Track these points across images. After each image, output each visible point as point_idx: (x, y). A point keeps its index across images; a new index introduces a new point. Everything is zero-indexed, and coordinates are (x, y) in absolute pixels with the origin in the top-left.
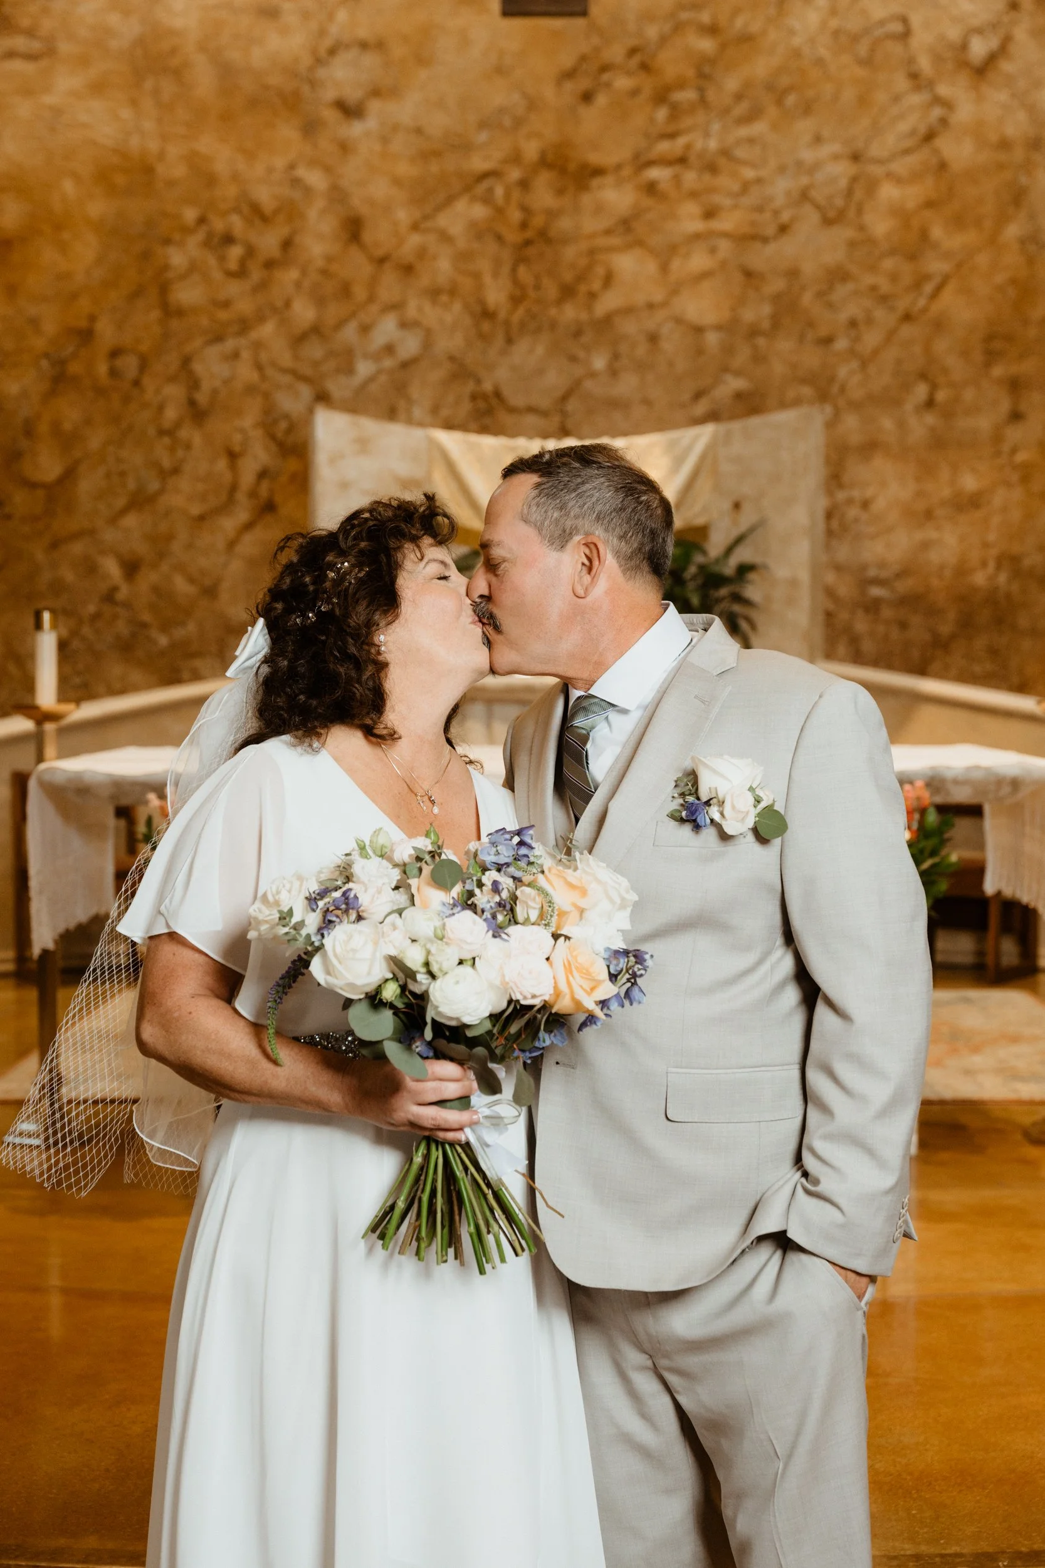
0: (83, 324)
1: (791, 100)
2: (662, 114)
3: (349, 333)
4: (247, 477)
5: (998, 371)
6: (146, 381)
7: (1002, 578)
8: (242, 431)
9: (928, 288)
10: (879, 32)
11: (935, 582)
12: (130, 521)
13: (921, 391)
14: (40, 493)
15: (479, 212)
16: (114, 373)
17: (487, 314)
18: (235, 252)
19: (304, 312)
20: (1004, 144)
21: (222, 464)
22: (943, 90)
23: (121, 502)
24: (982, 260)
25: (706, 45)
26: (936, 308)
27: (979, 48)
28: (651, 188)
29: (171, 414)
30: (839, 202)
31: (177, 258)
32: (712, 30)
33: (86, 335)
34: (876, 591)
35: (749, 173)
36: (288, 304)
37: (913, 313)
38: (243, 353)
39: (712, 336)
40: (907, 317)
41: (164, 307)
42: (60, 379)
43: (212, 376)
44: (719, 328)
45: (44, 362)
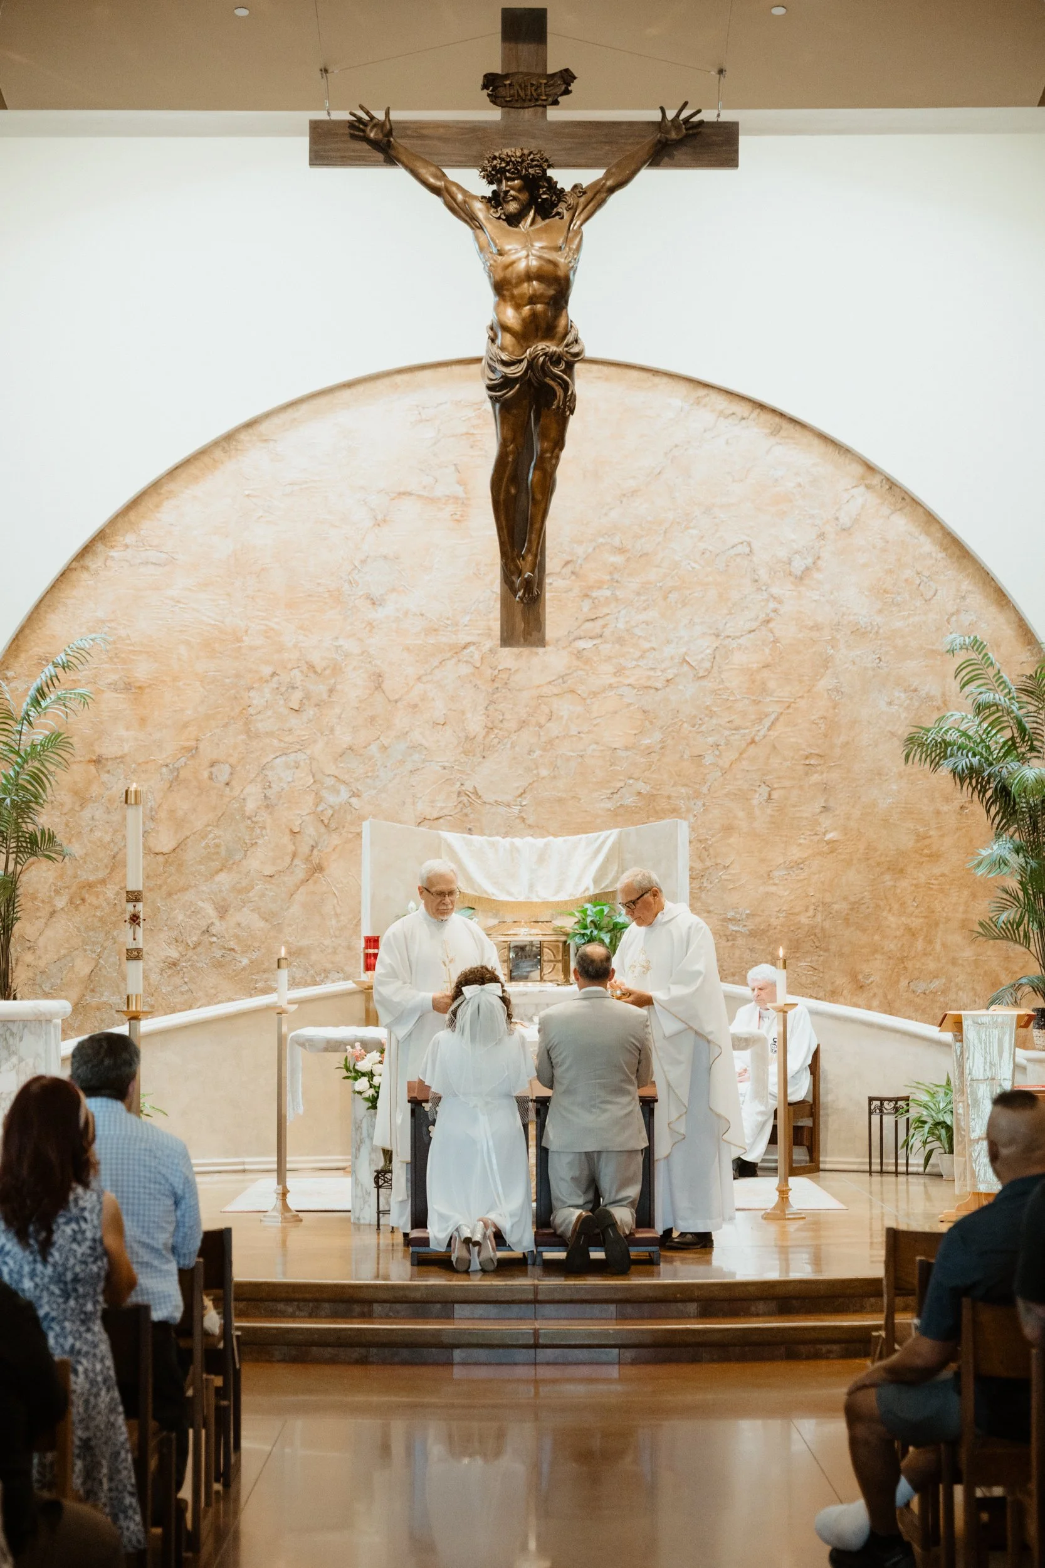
0: (193, 743)
1: (673, 597)
2: (586, 605)
3: (374, 748)
4: (305, 849)
5: (815, 778)
6: (233, 783)
7: (819, 918)
8: (301, 816)
9: (767, 722)
10: (733, 552)
11: (774, 921)
12: (222, 877)
13: (764, 790)
14: (160, 858)
15: (465, 670)
16: (211, 777)
17: (470, 739)
18: (297, 695)
19: (344, 738)
20: (817, 627)
21: (286, 839)
22: (775, 590)
23: (216, 864)
24: (802, 704)
25: (618, 559)
26: (774, 734)
27: (798, 565)
28: (579, 654)
30: (707, 665)
31: (258, 699)
32: (621, 550)
33: (192, 751)
34: (732, 927)
35: (646, 645)
36: (332, 730)
37: (757, 739)
38: (302, 763)
39: (623, 754)
40: (753, 742)
41: (248, 732)
42: (176, 781)
43: (280, 779)
44: (627, 748)
45: (164, 770)
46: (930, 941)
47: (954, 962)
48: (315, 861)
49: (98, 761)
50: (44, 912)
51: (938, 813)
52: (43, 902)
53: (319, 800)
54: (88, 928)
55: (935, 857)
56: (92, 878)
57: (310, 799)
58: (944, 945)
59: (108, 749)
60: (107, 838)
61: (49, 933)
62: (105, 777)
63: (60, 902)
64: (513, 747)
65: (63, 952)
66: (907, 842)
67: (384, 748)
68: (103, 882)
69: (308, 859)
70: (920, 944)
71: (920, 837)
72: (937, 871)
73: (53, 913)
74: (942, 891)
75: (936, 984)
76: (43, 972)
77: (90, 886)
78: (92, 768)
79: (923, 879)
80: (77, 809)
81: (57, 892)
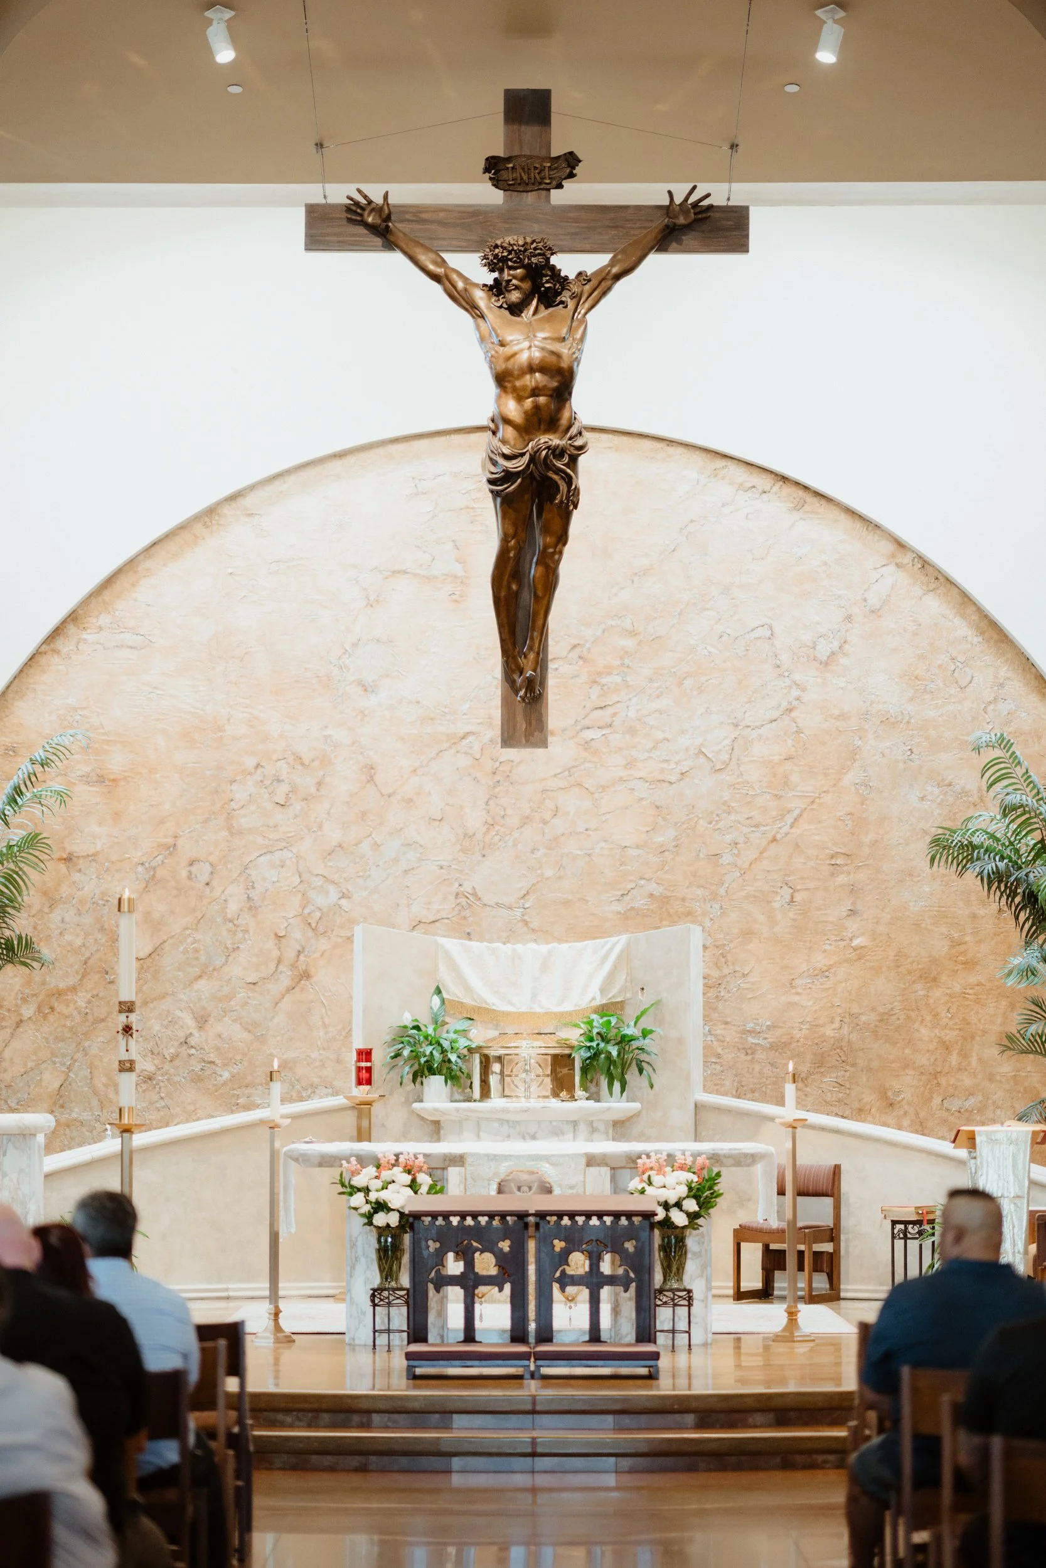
0: (170, 840)
1: (688, 683)
2: (595, 692)
3: (365, 847)
4: (290, 955)
5: (841, 879)
6: (214, 883)
7: (846, 1030)
8: (287, 919)
9: (789, 819)
10: (753, 635)
11: (797, 1034)
12: (202, 985)
13: (786, 892)
15: (464, 761)
16: (190, 877)
17: (469, 836)
18: (283, 789)
19: (332, 833)
20: (843, 716)
21: (271, 944)
22: (797, 677)
23: (196, 971)
24: (827, 799)
25: (629, 643)
26: (796, 831)
27: (823, 650)
28: (587, 745)
29: (233, 907)
30: (726, 757)
31: (240, 793)
32: (633, 633)
33: (171, 849)
34: (753, 1040)
35: (659, 735)
36: (320, 827)
37: (778, 836)
38: (288, 862)
39: (633, 852)
40: (774, 840)
41: (230, 828)
42: (152, 881)
43: (264, 879)
44: (638, 847)
45: (140, 869)
46: (964, 1055)
47: (991, 1078)
48: (302, 967)
49: (69, 859)
50: (10, 1023)
51: (974, 916)
52: (9, 1010)
53: (306, 902)
54: (57, 1039)
55: (970, 965)
56: (62, 985)
57: (296, 900)
58: (980, 1060)
59: (79, 846)
60: (78, 942)
61: (16, 1044)
62: (77, 876)
63: (28, 1011)
64: (515, 845)
65: (30, 1064)
66: (940, 947)
67: (376, 846)
68: (73, 989)
69: (293, 966)
70: (954, 1059)
71: (955, 943)
72: (973, 980)
73: (19, 1023)
74: (978, 1001)
75: (972, 1102)
76: (9, 1086)
77: (59, 993)
78: (63, 867)
79: (957, 988)
80: (46, 910)
81: (24, 1000)
